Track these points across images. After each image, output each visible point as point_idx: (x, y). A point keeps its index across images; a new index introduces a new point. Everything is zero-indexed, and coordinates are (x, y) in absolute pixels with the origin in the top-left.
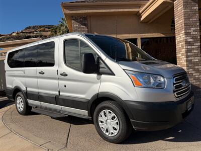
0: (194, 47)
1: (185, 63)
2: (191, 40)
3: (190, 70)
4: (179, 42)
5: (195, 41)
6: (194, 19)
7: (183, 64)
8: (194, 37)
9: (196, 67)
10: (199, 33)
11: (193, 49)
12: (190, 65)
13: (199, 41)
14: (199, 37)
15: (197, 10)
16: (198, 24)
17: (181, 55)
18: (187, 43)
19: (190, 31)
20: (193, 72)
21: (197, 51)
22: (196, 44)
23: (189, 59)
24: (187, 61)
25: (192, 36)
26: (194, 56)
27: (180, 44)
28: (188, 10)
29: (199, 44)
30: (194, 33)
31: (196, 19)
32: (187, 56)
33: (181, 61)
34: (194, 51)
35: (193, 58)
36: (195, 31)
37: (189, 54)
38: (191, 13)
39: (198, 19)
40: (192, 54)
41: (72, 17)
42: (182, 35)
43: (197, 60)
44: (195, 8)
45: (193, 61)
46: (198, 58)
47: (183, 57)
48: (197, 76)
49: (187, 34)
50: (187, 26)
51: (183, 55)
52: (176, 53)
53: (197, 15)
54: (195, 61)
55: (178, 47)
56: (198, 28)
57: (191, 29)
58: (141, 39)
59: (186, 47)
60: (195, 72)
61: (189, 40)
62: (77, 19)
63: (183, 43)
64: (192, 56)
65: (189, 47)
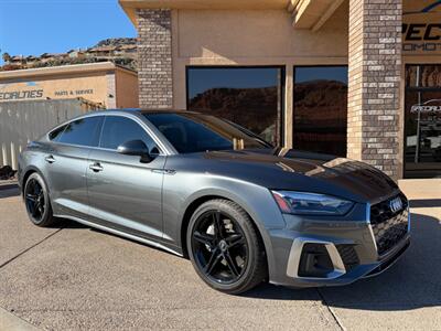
0: (385, 85)
1: (360, 124)
2: (379, 68)
3: (371, 140)
4: (354, 72)
5: (388, 73)
6: (389, 18)
7: (356, 124)
8: (385, 61)
9: (388, 134)
10: (399, 52)
11: (383, 90)
12: (371, 129)
14: (398, 62)
16: (399, 29)
17: (354, 104)
18: (368, 75)
19: (379, 46)
20: (378, 146)
22: (391, 78)
23: (370, 113)
24: (364, 118)
25: (382, 58)
26: (385, 107)
27: (355, 77)
29: (401, 79)
30: (387, 52)
31: (394, 17)
32: (366, 107)
34: (385, 96)
35: (380, 112)
36: (392, 46)
37: (370, 101)
39: (399, 18)
40: (378, 101)
41: (139, 10)
42: (358, 55)
43: (391, 118)
45: (380, 118)
46: (393, 112)
47: (358, 108)
48: (387, 157)
49: (369, 53)
50: (371, 34)
51: (358, 103)
52: (347, 98)
53: (399, 7)
54: (385, 118)
55: (351, 84)
56: (399, 40)
57: (384, 40)
59: (365, 85)
60: (382, 145)
61: (374, 68)
62: (149, 16)
63: (359, 76)
64: (376, 107)
65: (371, 85)
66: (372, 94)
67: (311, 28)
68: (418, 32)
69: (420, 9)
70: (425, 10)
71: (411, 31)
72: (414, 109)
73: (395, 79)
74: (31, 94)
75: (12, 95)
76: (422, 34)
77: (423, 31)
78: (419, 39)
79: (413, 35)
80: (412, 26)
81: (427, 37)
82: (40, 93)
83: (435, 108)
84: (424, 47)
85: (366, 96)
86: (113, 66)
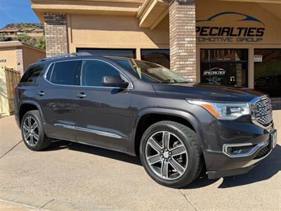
0: (188, 63)
2: (185, 54)
4: (173, 56)
5: (190, 56)
6: (189, 27)
8: (187, 50)
10: (194, 45)
11: (187, 66)
13: (195, 56)
14: (195, 51)
15: (194, 16)
16: (194, 33)
18: (180, 58)
19: (183, 42)
21: (191, 68)
22: (191, 59)
25: (186, 48)
26: (188, 74)
27: (173, 58)
28: (183, 16)
30: (189, 45)
31: (192, 27)
36: (190, 42)
37: (181, 71)
38: (186, 19)
39: (194, 28)
40: (185, 71)
41: (45, 14)
42: (175, 47)
43: (192, 80)
44: (191, 13)
46: (193, 77)
49: (180, 46)
50: (180, 36)
53: (194, 22)
55: (172, 62)
56: (195, 39)
57: (188, 39)
58: (141, 50)
59: (178, 63)
61: (183, 54)
62: (52, 18)
64: (185, 74)
65: (181, 63)
66: (182, 67)
67: (149, 28)
68: (206, 31)
69: (207, 19)
70: (209, 20)
71: (202, 31)
72: (205, 73)
73: (194, 59)
76: (208, 32)
77: (208, 30)
78: (207, 35)
79: (203, 33)
80: (203, 28)
81: (210, 34)
83: (216, 73)
84: (209, 39)
85: (179, 69)
86: (20, 44)
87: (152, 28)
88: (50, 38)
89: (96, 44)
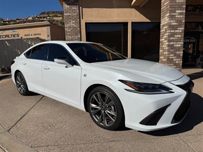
0: (177, 31)
1: (167, 48)
2: (175, 24)
3: (171, 55)
4: (164, 26)
5: (180, 26)
6: (180, 1)
7: (165, 48)
8: (179, 21)
9: (177, 53)
10: (184, 16)
11: (176, 34)
12: (172, 50)
13: (183, 26)
14: (184, 21)
16: (184, 6)
17: (163, 39)
18: (171, 27)
19: (174, 14)
20: (174, 58)
21: (180, 36)
22: (180, 28)
23: (171, 43)
24: (168, 46)
25: (177, 19)
26: (177, 41)
27: (164, 28)
29: (183, 28)
30: (179, 16)
31: (182, 0)
32: (169, 41)
33: (163, 46)
34: (177, 36)
35: (175, 43)
36: (180, 14)
37: (171, 38)
39: (185, 1)
40: (174, 38)
42: (166, 18)
43: (179, 45)
45: (175, 46)
46: (181, 43)
47: (166, 41)
48: (177, 62)
49: (172, 17)
50: (173, 9)
51: (165, 39)
52: (160, 37)
54: (177, 46)
55: (162, 31)
56: (184, 11)
57: (177, 11)
58: (132, 23)
59: (169, 31)
60: (176, 57)
61: (174, 24)
63: (167, 27)
64: (174, 41)
65: (172, 31)
66: (172, 35)
67: (139, 6)
74: (14, 36)
75: (6, 36)
82: (18, 35)
83: (188, 40)
85: (169, 36)
86: (49, 23)
87: (141, 6)
88: (67, 16)
89: (99, 19)
